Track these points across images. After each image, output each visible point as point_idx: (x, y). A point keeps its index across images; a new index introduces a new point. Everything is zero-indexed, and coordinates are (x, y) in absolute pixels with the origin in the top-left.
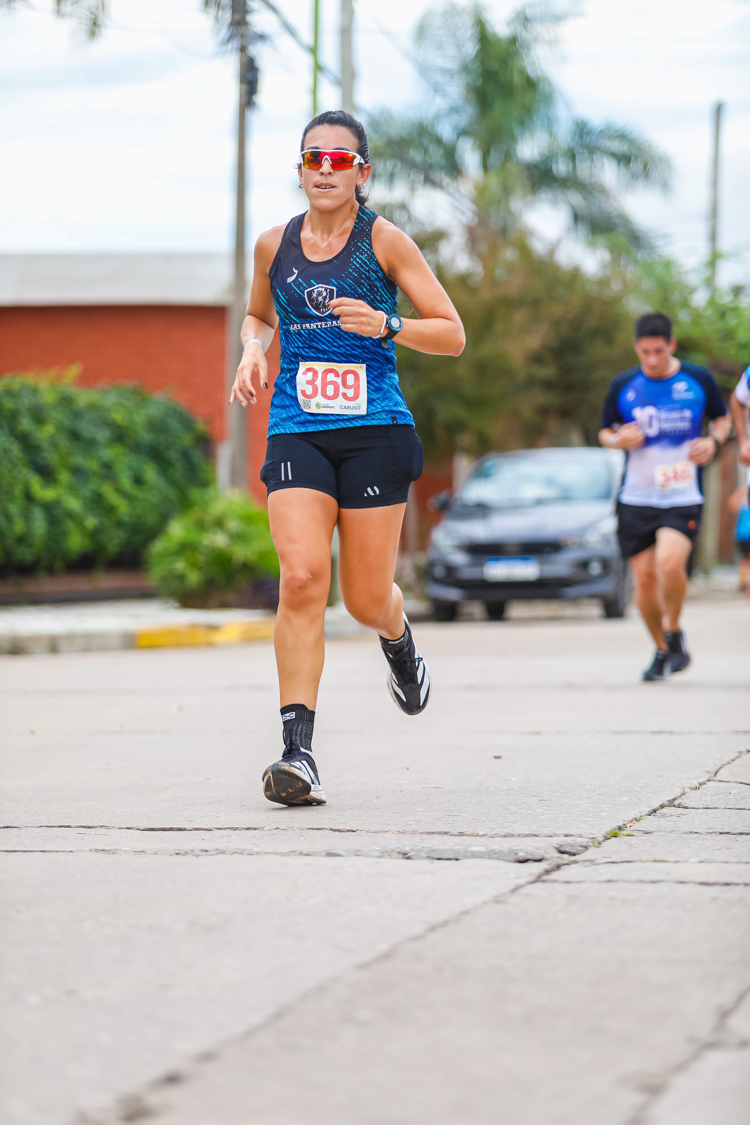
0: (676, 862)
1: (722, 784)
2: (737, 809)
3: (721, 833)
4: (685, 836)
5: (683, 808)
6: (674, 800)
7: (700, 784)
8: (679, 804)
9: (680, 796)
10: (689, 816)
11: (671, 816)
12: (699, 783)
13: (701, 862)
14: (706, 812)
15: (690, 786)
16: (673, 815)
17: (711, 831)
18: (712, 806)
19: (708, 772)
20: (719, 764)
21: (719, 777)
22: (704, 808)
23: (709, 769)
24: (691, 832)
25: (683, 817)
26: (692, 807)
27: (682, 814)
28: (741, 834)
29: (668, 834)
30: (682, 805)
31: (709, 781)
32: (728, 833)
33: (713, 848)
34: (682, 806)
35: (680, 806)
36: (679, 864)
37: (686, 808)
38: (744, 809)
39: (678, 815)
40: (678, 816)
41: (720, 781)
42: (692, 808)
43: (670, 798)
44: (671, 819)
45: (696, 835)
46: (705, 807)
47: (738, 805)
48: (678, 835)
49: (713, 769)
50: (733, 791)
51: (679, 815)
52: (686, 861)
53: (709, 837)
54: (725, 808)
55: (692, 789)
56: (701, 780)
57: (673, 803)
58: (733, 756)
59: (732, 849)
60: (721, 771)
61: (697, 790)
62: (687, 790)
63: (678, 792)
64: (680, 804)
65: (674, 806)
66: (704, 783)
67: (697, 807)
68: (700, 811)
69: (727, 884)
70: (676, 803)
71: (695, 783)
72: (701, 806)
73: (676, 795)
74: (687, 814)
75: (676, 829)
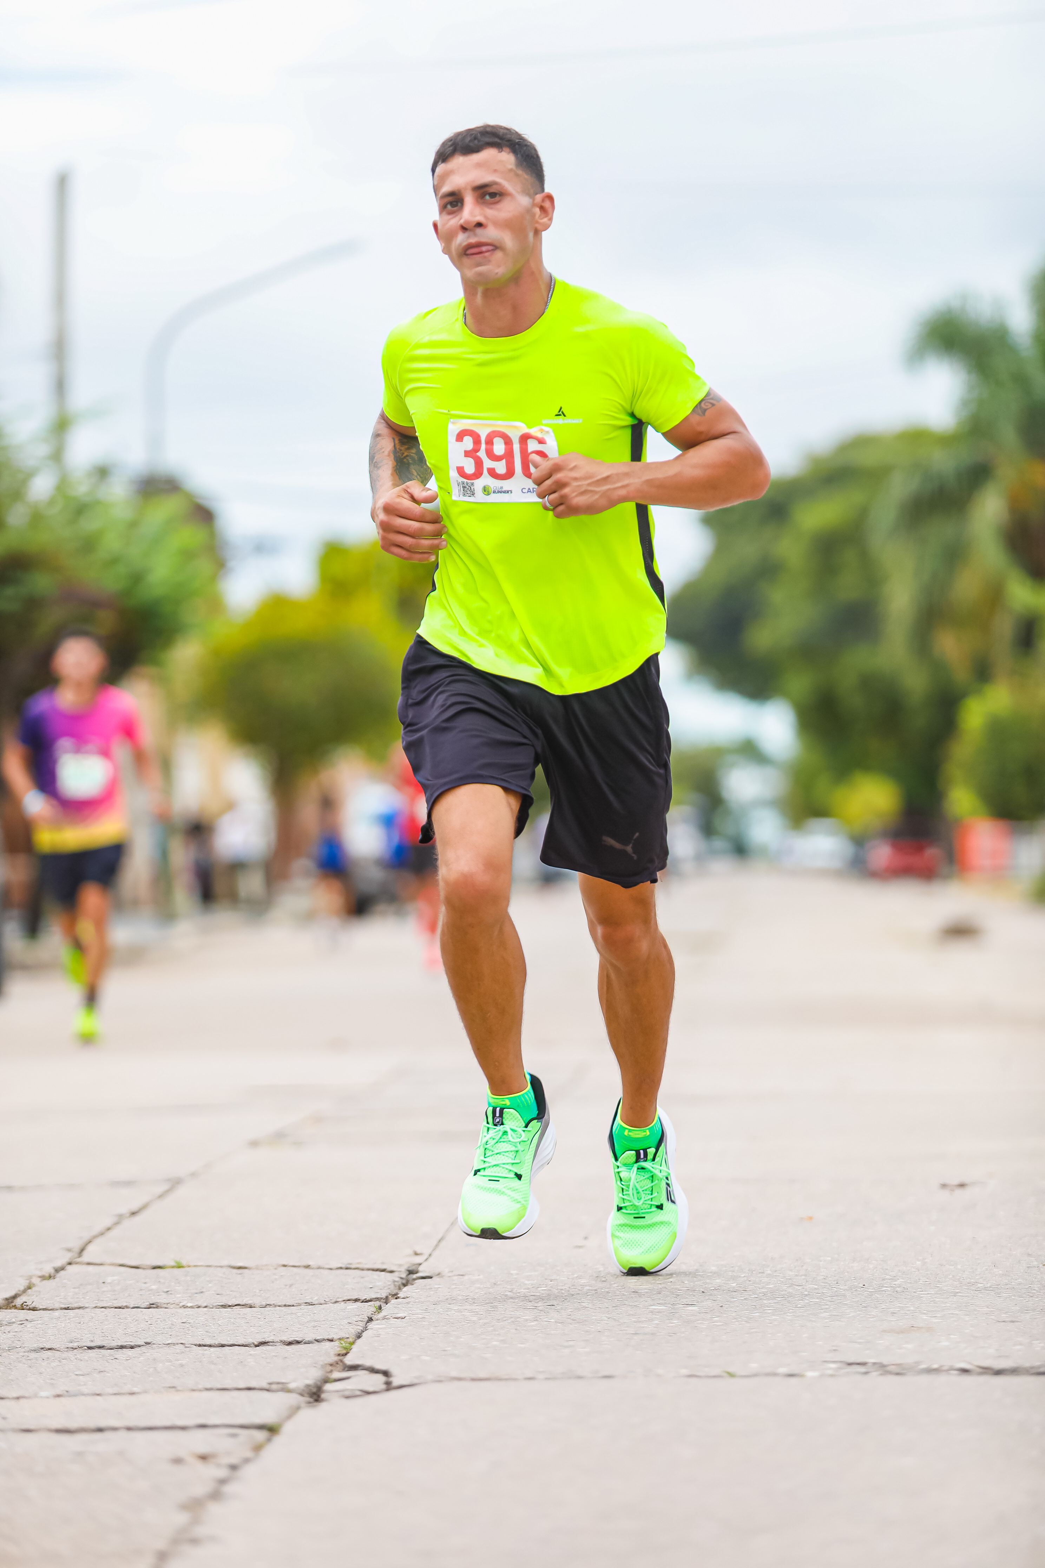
0: (18, 1398)
1: (91, 1268)
2: (116, 1308)
3: (90, 1348)
4: (33, 1355)
5: (29, 1309)
6: (15, 1297)
7: (57, 1270)
8: (23, 1304)
9: (24, 1291)
10: (39, 1322)
11: (10, 1323)
12: (54, 1268)
13: (59, 1396)
14: (65, 1314)
15: (40, 1274)
16: (14, 1322)
17: (75, 1345)
18: (76, 1305)
19: (69, 1250)
20: (86, 1236)
21: (86, 1257)
22: (62, 1309)
23: (70, 1245)
24: (42, 1348)
25: (29, 1325)
26: (44, 1307)
27: (27, 1320)
28: (122, 1347)
29: (5, 1354)
30: (27, 1305)
31: (70, 1264)
32: (100, 1347)
33: (77, 1373)
34: (28, 1308)
35: (25, 1307)
36: (22, 1401)
37: (34, 1309)
38: (127, 1307)
39: (21, 1322)
40: (21, 1324)
41: (89, 1264)
42: (44, 1309)
43: (8, 1294)
44: (8, 1328)
45: (49, 1353)
46: (63, 1306)
47: (117, 1301)
48: (22, 1354)
49: (76, 1245)
50: (109, 1280)
51: (23, 1322)
52: (36, 1396)
53: (71, 1354)
54: (95, 1307)
55: (43, 1278)
56: (59, 1263)
57: (12, 1302)
58: (108, 1222)
59: (108, 1372)
60: (91, 1248)
61: (51, 1281)
62: (35, 1280)
63: (21, 1284)
64: (25, 1304)
65: (15, 1307)
66: (62, 1268)
67: (51, 1308)
68: (57, 1314)
69: (100, 1430)
70: (18, 1302)
71: (48, 1269)
72: (57, 1306)
73: (17, 1289)
74: (36, 1319)
75: (18, 1344)
